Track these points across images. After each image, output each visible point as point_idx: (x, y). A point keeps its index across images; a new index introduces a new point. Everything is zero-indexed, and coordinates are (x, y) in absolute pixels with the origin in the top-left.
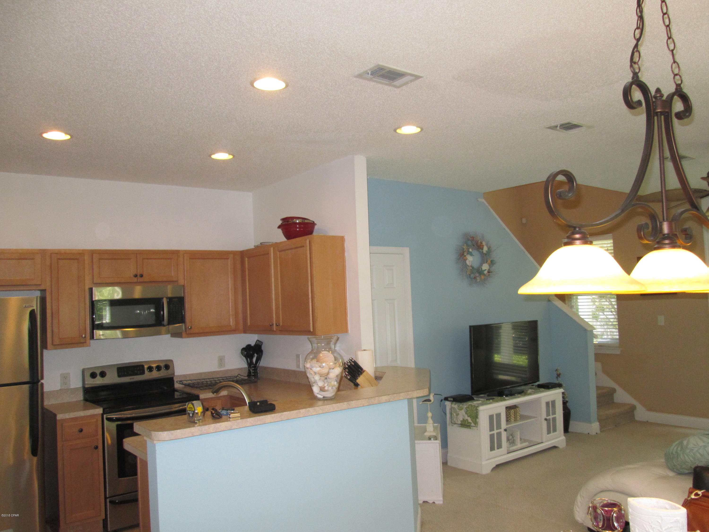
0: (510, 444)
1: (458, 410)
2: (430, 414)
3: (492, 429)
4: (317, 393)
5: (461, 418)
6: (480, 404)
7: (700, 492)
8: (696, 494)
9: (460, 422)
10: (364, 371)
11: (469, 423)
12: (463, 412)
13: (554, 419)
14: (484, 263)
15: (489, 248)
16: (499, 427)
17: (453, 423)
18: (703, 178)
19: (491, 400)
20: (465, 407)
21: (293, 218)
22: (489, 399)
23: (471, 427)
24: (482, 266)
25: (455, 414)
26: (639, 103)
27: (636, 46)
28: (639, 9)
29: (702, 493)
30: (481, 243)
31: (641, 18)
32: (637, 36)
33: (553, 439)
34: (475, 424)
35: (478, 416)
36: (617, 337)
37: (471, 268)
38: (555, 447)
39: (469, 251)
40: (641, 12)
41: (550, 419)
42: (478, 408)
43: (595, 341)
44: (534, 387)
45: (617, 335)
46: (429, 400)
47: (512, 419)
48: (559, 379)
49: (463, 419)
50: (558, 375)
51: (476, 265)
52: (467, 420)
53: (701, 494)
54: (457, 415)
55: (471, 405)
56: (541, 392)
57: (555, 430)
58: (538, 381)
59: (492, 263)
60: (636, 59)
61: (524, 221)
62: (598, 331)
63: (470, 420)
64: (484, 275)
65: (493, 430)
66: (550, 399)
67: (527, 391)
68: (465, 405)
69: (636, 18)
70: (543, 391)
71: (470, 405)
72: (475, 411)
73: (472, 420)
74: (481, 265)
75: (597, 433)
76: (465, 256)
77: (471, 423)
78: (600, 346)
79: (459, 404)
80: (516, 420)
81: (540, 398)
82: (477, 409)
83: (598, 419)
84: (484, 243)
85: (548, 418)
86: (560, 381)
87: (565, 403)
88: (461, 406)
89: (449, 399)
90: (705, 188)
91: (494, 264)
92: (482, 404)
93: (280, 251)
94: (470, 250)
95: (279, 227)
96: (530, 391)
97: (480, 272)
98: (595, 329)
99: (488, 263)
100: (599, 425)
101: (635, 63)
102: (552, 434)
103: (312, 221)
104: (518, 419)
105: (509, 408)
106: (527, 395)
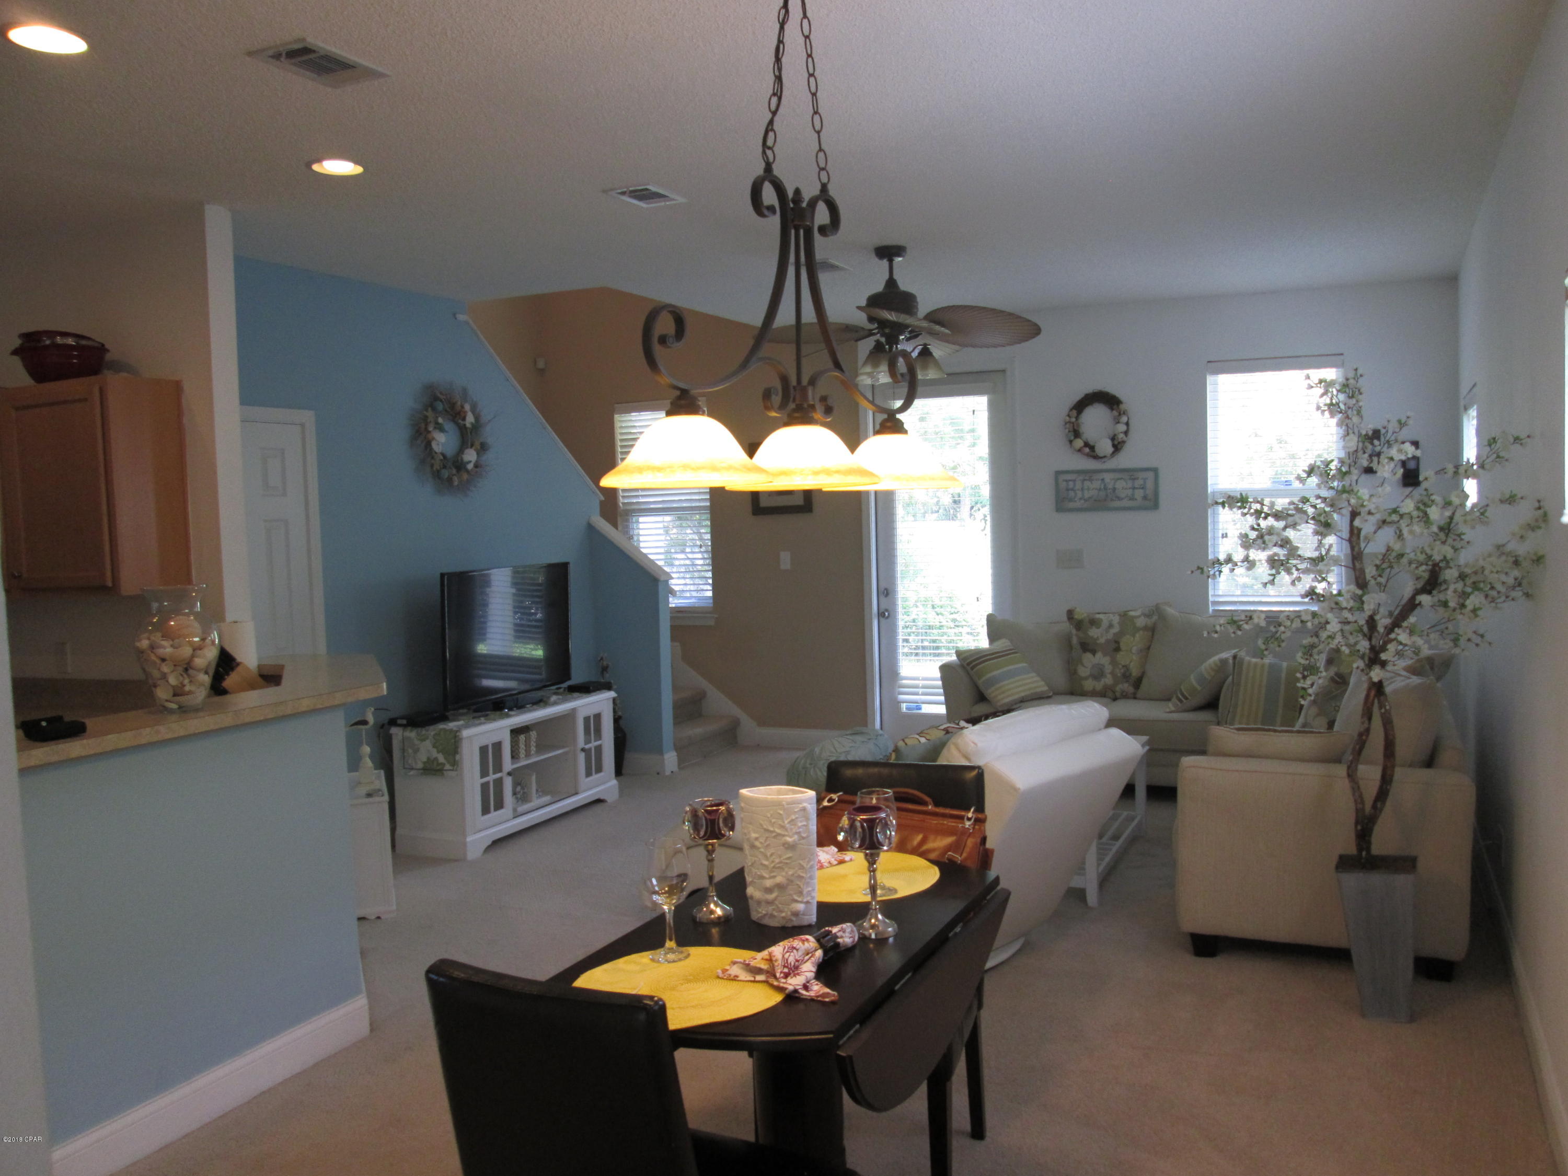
0: (518, 801)
1: (416, 742)
2: (367, 750)
3: (484, 773)
4: (167, 701)
5: (423, 757)
6: (462, 725)
7: (835, 797)
8: (830, 800)
9: (420, 765)
10: (238, 664)
11: (438, 764)
12: (428, 744)
13: (599, 749)
14: (467, 448)
15: (477, 418)
16: (498, 768)
17: (406, 768)
18: (859, 308)
19: (482, 719)
20: (432, 733)
21: (52, 334)
22: (479, 717)
23: (445, 772)
24: (463, 453)
25: (410, 751)
26: (771, 209)
27: (771, 122)
28: (778, 64)
29: (839, 797)
30: (462, 407)
31: (779, 79)
32: (773, 108)
33: (597, 786)
34: (453, 765)
35: (459, 750)
36: (710, 594)
37: (442, 458)
38: (599, 801)
39: (437, 423)
40: (780, 69)
41: (590, 749)
42: (458, 734)
43: (674, 602)
44: (562, 690)
45: (710, 590)
46: (364, 722)
47: (522, 753)
48: (607, 675)
49: (428, 759)
50: (604, 669)
51: (450, 452)
52: (436, 759)
53: (837, 799)
54: (416, 751)
55: (445, 730)
56: (575, 699)
57: (599, 769)
58: (569, 679)
59: (483, 448)
60: (770, 142)
61: (541, 365)
62: (676, 583)
63: (441, 759)
64: (468, 471)
65: (487, 775)
66: (591, 712)
67: (549, 698)
68: (432, 730)
69: (773, 78)
70: (579, 697)
71: (441, 729)
72: (453, 741)
73: (445, 758)
74: (461, 451)
75: (672, 772)
76: (429, 432)
77: (444, 764)
78: (679, 611)
79: (419, 729)
80: (528, 755)
81: (574, 710)
82: (455, 737)
83: (675, 745)
84: (467, 407)
85: (587, 747)
86: (608, 677)
87: (617, 720)
88: (424, 732)
89: (399, 722)
90: (862, 325)
91: (487, 450)
92: (467, 726)
93: (17, 409)
94: (440, 420)
95: (15, 352)
96: (554, 698)
97: (459, 466)
98: (672, 578)
99: (474, 448)
100: (676, 757)
101: (769, 148)
102: (595, 777)
103: (99, 343)
104: (533, 752)
105: (516, 732)
106: (549, 705)
